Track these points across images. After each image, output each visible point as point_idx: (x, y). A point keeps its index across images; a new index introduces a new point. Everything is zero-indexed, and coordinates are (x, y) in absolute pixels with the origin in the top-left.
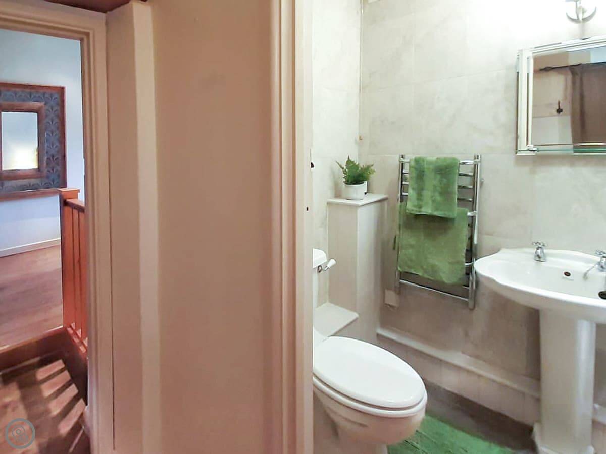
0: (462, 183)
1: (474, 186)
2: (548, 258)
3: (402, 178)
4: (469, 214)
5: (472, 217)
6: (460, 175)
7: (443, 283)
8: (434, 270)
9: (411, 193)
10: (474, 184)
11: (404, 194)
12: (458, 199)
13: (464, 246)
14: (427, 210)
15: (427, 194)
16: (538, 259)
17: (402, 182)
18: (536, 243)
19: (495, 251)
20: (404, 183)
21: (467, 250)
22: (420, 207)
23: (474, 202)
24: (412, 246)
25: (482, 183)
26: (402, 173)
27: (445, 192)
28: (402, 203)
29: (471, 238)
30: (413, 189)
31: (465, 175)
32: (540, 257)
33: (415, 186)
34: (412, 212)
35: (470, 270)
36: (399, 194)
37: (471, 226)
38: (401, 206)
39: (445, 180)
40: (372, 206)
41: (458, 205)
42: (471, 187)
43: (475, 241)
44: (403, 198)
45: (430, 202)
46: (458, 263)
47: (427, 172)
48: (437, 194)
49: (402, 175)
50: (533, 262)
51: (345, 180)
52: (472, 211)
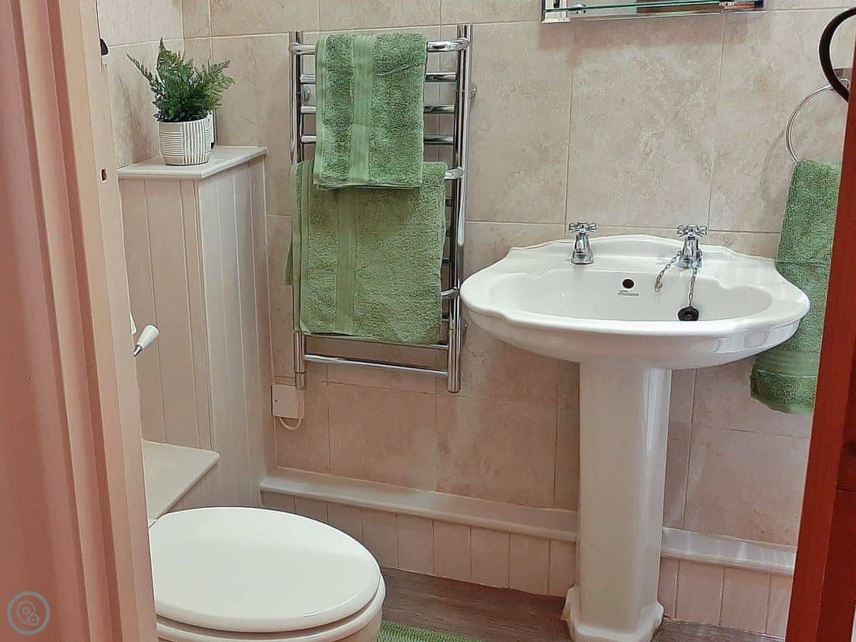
0: (434, 103)
1: (457, 107)
2: (596, 257)
3: (299, 96)
4: (449, 175)
5: (455, 181)
6: (428, 78)
7: (400, 344)
8: (378, 315)
9: (323, 134)
10: (458, 98)
11: (305, 139)
12: (425, 140)
13: (438, 251)
14: (361, 174)
15: (358, 131)
16: (577, 260)
17: (299, 106)
18: (575, 226)
19: (496, 254)
20: (304, 109)
21: (443, 261)
22: (344, 167)
23: (456, 145)
24: (327, 267)
25: (473, 97)
26: (299, 84)
27: (400, 126)
28: (305, 163)
29: (452, 233)
30: (326, 122)
31: (439, 78)
32: (581, 257)
33: (331, 114)
34: (328, 184)
35: (452, 305)
36: (294, 142)
37: (453, 203)
38: (299, 170)
39: (398, 94)
40: (234, 177)
41: (427, 156)
42: (452, 108)
43: (460, 241)
44: (304, 152)
45: (365, 151)
46: (429, 291)
47: (357, 76)
48: (380, 132)
49: (299, 89)
50: (569, 269)
51: (157, 110)
52: (455, 166)
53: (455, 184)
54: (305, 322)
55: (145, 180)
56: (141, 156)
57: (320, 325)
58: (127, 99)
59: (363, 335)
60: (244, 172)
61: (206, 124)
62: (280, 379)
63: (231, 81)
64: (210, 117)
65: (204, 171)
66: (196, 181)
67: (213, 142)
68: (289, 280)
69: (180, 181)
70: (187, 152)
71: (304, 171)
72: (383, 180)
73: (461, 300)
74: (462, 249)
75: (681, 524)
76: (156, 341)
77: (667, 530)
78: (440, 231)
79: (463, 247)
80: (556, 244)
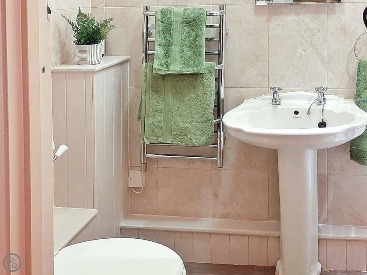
0: (210, 37)
1: (220, 39)
2: (282, 101)
3: (147, 34)
4: (217, 68)
5: (219, 70)
6: (207, 27)
7: (194, 146)
8: (184, 133)
9: (158, 50)
10: (220, 35)
11: (149, 52)
12: (206, 53)
13: (212, 101)
14: (176, 68)
15: (175, 49)
16: (274, 103)
17: (147, 38)
18: (273, 89)
19: (239, 102)
20: (149, 39)
21: (215, 106)
22: (168, 65)
23: (220, 55)
24: (159, 111)
25: (227, 34)
26: (147, 28)
27: (194, 46)
28: (149, 63)
29: (218, 93)
30: (160, 45)
31: (211, 27)
32: (276, 102)
33: (161, 41)
34: (160, 72)
35: (219, 126)
36: (144, 54)
37: (218, 80)
38: (146, 67)
39: (193, 33)
40: (113, 70)
41: (207, 60)
42: (218, 39)
43: (222, 97)
44: (148, 58)
45: (178, 57)
46: (208, 120)
47: (174, 25)
48: (185, 49)
49: (147, 30)
50: (271, 107)
51: (75, 40)
52: (219, 64)
53: (220, 71)
54: (147, 138)
55: (66, 72)
56: (65, 61)
57: (154, 139)
58: (60, 35)
59: (176, 143)
60: (118, 68)
61: (100, 46)
62: (133, 167)
63: (114, 26)
64: (102, 43)
65: (97, 67)
66: (93, 72)
67: (103, 54)
68: (139, 118)
69: (85, 72)
70: (89, 59)
71: (148, 67)
72: (185, 70)
73: (223, 123)
74: (223, 100)
75: (326, 222)
76: (66, 152)
77: (320, 225)
78: (213, 92)
79: (223, 99)
80: (265, 96)
